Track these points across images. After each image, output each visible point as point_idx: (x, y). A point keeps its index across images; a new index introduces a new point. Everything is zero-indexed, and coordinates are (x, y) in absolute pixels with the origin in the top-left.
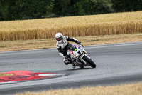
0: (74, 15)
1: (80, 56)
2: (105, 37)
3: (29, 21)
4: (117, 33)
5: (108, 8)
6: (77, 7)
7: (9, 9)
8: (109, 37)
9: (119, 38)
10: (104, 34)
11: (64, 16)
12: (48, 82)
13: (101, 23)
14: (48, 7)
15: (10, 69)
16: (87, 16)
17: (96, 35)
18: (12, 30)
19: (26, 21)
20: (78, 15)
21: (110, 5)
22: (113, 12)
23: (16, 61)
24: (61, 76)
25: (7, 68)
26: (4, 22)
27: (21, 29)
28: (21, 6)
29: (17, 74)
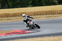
0: (41, 6)
1: (33, 24)
2: (54, 15)
3: (21, 8)
4: (60, 14)
5: (56, 3)
6: (42, 2)
7: (12, 3)
8: (56, 15)
9: (60, 16)
10: (54, 14)
11: (36, 6)
12: (29, 35)
13: (52, 9)
14: (29, 2)
15: (13, 29)
16: (47, 6)
17: (50, 14)
18: (14, 12)
19: (20, 8)
20: (42, 6)
21: (56, 2)
22: (58, 5)
23: (15, 26)
24: (35, 32)
25: (12, 29)
26: (10, 9)
27: (18, 12)
28: (18, 2)
29: (16, 31)
